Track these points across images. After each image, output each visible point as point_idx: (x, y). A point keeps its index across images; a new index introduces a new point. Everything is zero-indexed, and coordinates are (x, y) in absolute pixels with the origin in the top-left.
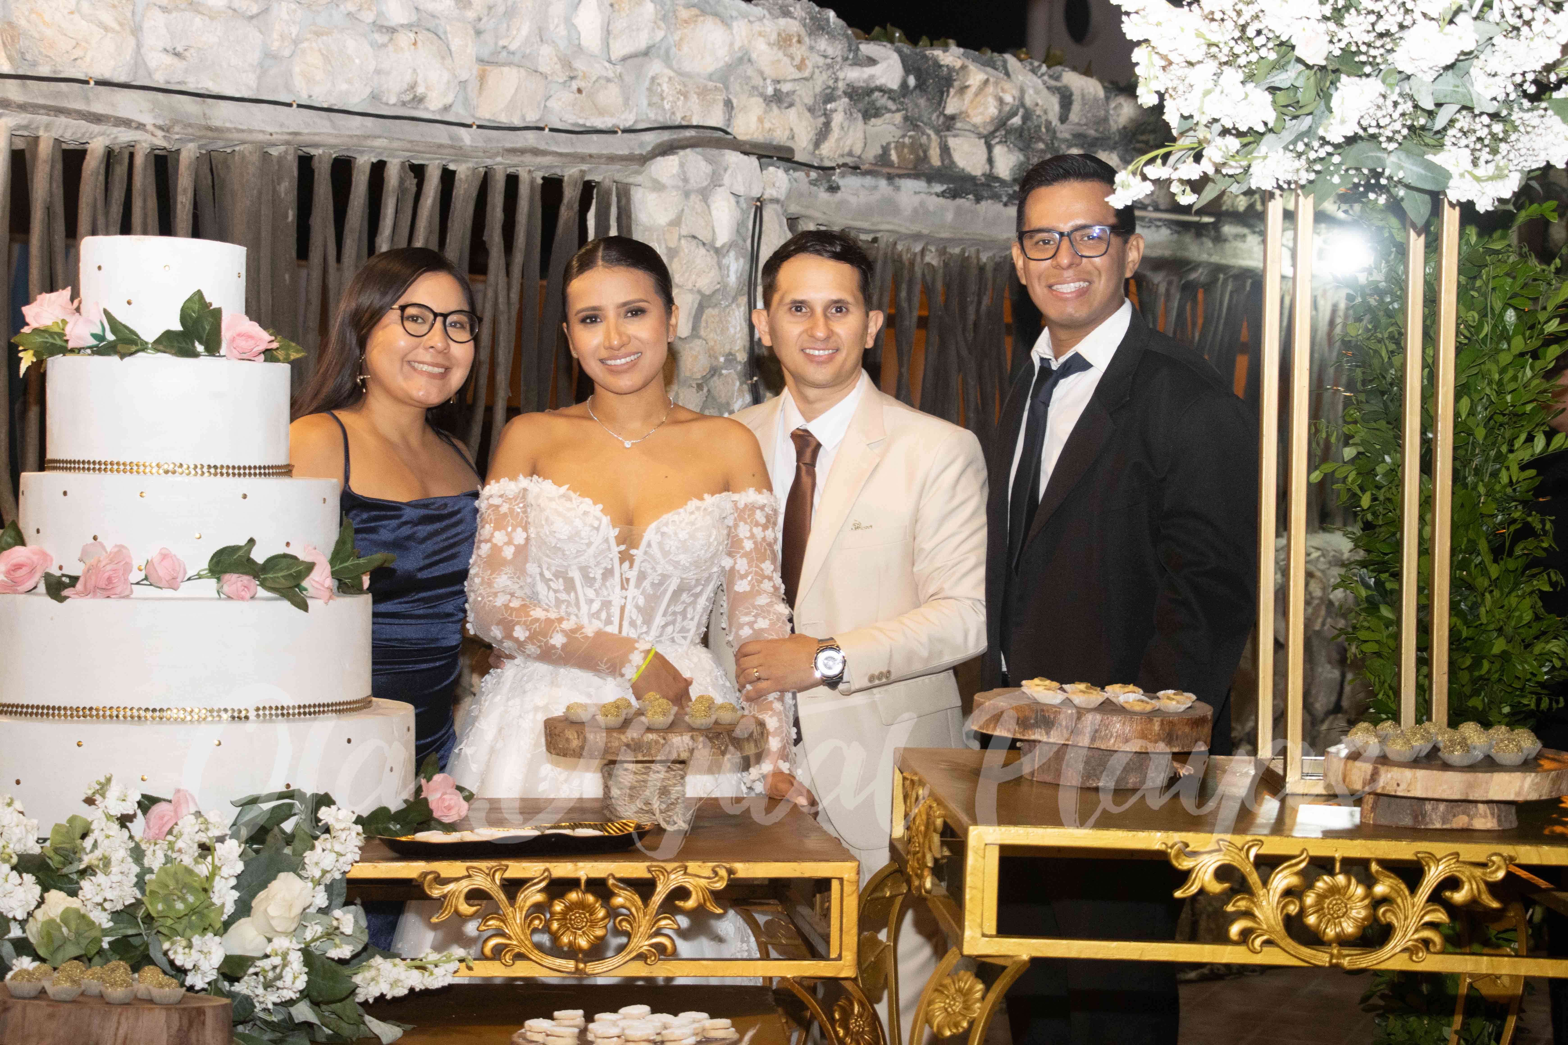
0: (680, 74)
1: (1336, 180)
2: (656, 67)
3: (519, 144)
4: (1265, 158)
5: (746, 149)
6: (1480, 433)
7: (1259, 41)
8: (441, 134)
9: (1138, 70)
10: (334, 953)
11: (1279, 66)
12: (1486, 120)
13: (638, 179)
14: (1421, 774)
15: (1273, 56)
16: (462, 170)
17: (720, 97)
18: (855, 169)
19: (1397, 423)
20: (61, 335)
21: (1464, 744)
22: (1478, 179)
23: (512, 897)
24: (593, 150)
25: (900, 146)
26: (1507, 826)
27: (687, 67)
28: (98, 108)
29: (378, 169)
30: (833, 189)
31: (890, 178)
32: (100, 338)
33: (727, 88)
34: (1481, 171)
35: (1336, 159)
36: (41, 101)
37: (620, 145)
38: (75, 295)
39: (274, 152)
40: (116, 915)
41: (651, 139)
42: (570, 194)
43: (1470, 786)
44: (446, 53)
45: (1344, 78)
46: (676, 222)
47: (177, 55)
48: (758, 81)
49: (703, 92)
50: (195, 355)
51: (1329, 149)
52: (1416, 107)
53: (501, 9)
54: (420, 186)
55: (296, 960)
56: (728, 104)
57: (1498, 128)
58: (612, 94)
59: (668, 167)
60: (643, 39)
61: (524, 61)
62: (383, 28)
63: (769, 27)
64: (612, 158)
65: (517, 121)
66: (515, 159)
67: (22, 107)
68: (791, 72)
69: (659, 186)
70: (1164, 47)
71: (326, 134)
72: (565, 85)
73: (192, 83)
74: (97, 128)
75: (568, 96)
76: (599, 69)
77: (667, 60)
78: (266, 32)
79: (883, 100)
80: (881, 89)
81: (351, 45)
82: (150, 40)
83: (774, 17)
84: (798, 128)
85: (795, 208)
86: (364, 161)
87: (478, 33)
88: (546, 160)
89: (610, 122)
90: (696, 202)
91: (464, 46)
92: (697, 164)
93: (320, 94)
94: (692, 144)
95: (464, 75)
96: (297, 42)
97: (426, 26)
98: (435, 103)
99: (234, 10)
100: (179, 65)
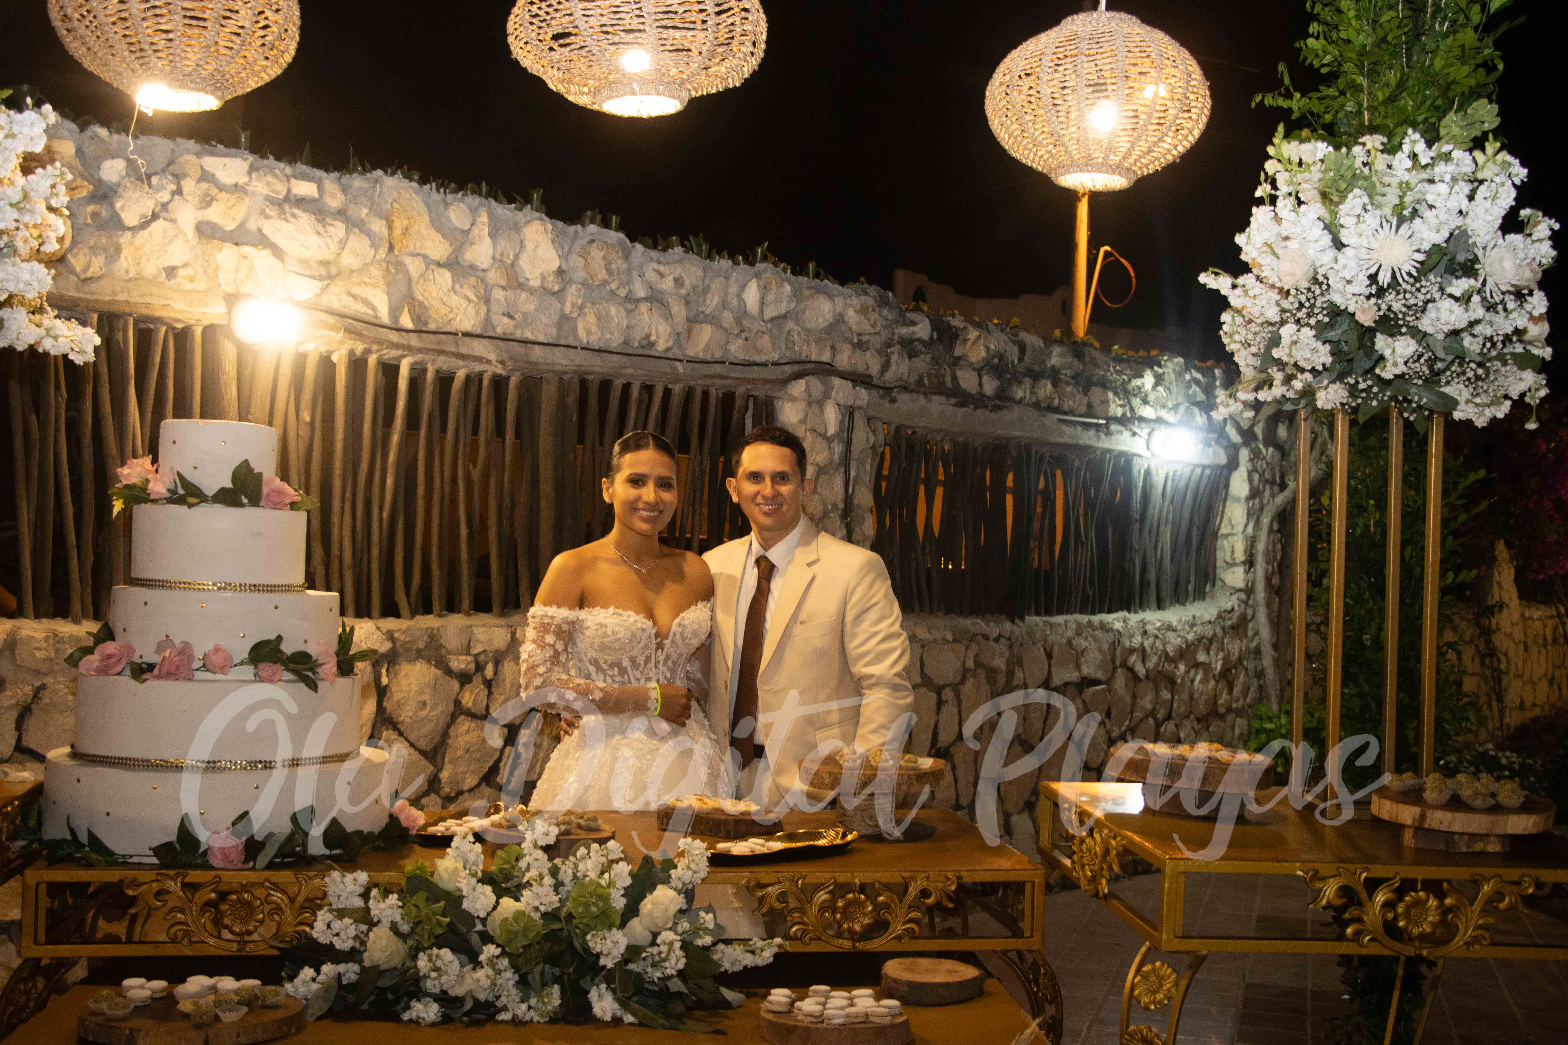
0: (805, 329)
1: (1375, 403)
2: (790, 325)
3: (712, 372)
4: (1326, 388)
5: (844, 376)
8: (664, 366)
10: (699, 942)
11: (1331, 325)
13: (779, 394)
15: (1326, 320)
16: (677, 388)
17: (829, 344)
18: (905, 388)
22: (1477, 405)
23: (809, 898)
24: (754, 375)
25: (929, 375)
27: (808, 325)
28: (463, 350)
30: (894, 401)
31: (923, 394)
33: (832, 338)
35: (1375, 390)
36: (430, 346)
37: (770, 373)
39: (565, 377)
40: (546, 916)
41: (788, 369)
42: (739, 403)
44: (668, 315)
45: (1379, 335)
46: (803, 421)
47: (510, 316)
48: (848, 334)
49: (818, 341)
51: (1370, 383)
53: (701, 288)
54: (651, 398)
55: (678, 949)
56: (833, 348)
58: (765, 342)
59: (799, 387)
60: (783, 308)
61: (713, 320)
62: (629, 299)
63: (855, 301)
64: (766, 381)
65: (709, 358)
66: (709, 382)
67: (420, 350)
68: (868, 328)
69: (793, 399)
70: (1256, 311)
71: (597, 366)
72: (738, 336)
73: (518, 334)
74: (461, 363)
75: (740, 342)
76: (757, 326)
77: (797, 321)
78: (563, 303)
79: (919, 347)
80: (919, 340)
81: (613, 310)
82: (495, 308)
83: (858, 295)
84: (871, 363)
85: (871, 413)
86: (618, 383)
87: (687, 303)
88: (726, 382)
89: (763, 358)
90: (816, 408)
91: (679, 311)
92: (816, 385)
93: (594, 341)
94: (812, 373)
95: (679, 328)
96: (581, 308)
97: (656, 298)
98: (661, 346)
99: (544, 289)
100: (511, 323)
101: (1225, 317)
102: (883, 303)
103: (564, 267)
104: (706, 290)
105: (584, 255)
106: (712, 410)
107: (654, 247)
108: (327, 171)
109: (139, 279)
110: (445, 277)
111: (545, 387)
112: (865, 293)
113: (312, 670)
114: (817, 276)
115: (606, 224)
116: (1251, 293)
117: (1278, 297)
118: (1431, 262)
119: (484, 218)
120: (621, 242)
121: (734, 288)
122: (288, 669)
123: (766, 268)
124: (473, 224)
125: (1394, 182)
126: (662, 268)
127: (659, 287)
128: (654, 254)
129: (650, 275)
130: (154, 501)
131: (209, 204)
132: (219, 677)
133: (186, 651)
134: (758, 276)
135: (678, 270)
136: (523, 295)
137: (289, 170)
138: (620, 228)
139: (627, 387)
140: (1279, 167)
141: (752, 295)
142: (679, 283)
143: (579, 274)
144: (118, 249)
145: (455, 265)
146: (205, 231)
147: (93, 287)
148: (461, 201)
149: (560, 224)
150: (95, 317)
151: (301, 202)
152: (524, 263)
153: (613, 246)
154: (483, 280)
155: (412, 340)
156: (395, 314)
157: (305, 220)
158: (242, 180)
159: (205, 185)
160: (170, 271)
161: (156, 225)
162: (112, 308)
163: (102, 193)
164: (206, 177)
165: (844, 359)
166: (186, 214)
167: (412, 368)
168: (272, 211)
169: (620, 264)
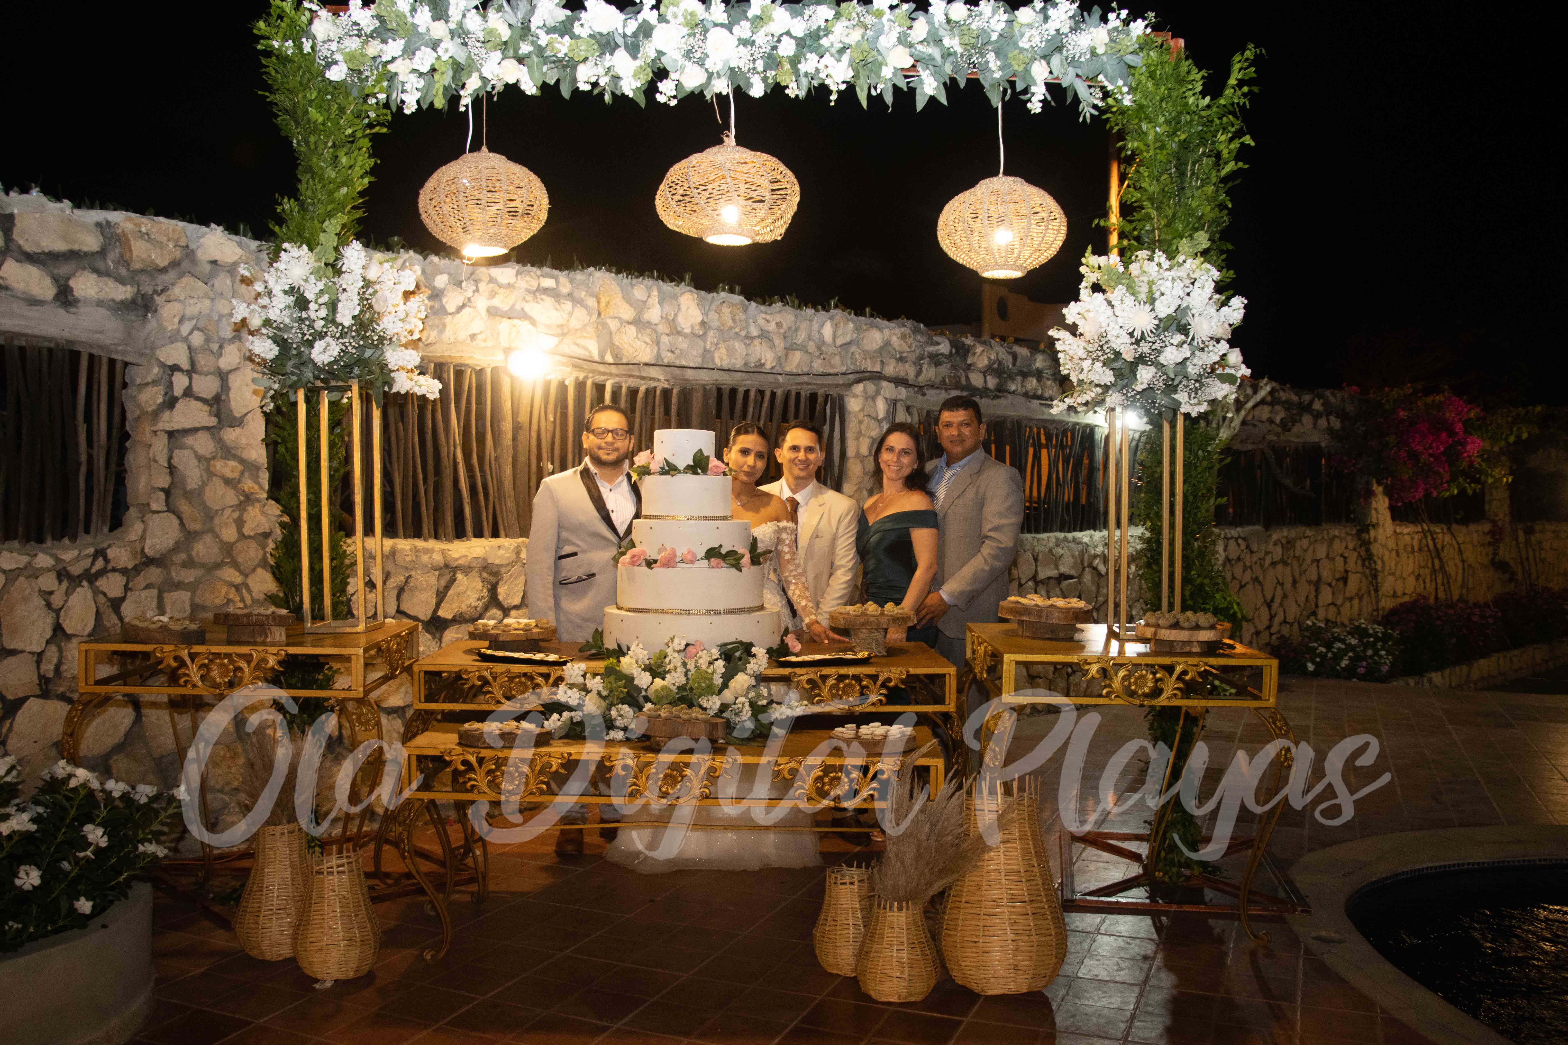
0: (863, 351)
2: (853, 348)
3: (802, 381)
5: (889, 380)
6: (1191, 498)
7: (1107, 352)
8: (771, 378)
9: (1061, 361)
10: (760, 703)
11: (1115, 361)
12: (1193, 382)
13: (847, 393)
14: (1173, 631)
16: (779, 392)
17: (880, 360)
18: (932, 386)
19: (1160, 494)
20: (648, 468)
21: (1188, 619)
22: (1191, 405)
23: (824, 683)
24: (829, 382)
25: (949, 377)
26: (1204, 651)
27: (865, 348)
28: (644, 374)
29: (747, 392)
30: (924, 395)
31: (945, 390)
32: (662, 468)
33: (882, 356)
34: (1192, 402)
36: (624, 373)
37: (840, 380)
38: (652, 452)
39: (708, 388)
40: (678, 688)
42: (821, 398)
43: (1191, 636)
44: (772, 346)
46: (861, 410)
47: (672, 352)
48: (893, 353)
49: (873, 358)
50: (698, 474)
51: (1136, 392)
52: (1168, 377)
53: (794, 327)
54: (763, 398)
55: (747, 707)
56: (883, 362)
57: (1197, 385)
58: (837, 360)
59: (859, 388)
60: (848, 338)
61: (803, 348)
62: (747, 337)
63: (898, 331)
64: (837, 385)
65: (799, 372)
66: (800, 387)
67: (617, 376)
68: (906, 349)
69: (855, 396)
70: (1071, 353)
71: (727, 380)
72: (819, 357)
73: (678, 363)
74: (643, 382)
75: (820, 361)
76: (831, 350)
77: (858, 346)
78: (705, 342)
79: (943, 359)
80: (942, 354)
81: (737, 345)
82: (663, 347)
83: (899, 327)
84: (909, 371)
85: (908, 403)
86: (741, 390)
87: (785, 338)
88: (811, 387)
89: (836, 371)
90: (870, 401)
91: (779, 343)
92: (870, 387)
93: (725, 364)
94: (868, 379)
95: (780, 354)
96: (717, 344)
97: (764, 336)
98: (768, 366)
99: (693, 334)
100: (673, 356)
101: (1060, 355)
102: (916, 331)
103: (706, 320)
104: (797, 329)
106: (802, 405)
107: (764, 303)
108: (562, 271)
109: (456, 342)
110: (632, 330)
111: (695, 395)
112: (903, 325)
114: (872, 316)
115: (732, 291)
117: (1084, 344)
118: (1169, 323)
119: (655, 293)
120: (741, 302)
121: (816, 326)
123: (837, 313)
124: (648, 296)
125: (1145, 279)
126: (768, 317)
127: (767, 329)
128: (763, 308)
129: (761, 321)
131: (494, 296)
134: (831, 318)
135: (779, 317)
136: (680, 339)
137: (539, 272)
138: (740, 294)
140: (1088, 269)
141: (827, 331)
142: (779, 325)
143: (715, 324)
144: (444, 326)
145: (638, 323)
146: (493, 312)
147: (431, 348)
148: (641, 283)
149: (703, 293)
150: (432, 365)
151: (546, 291)
152: (680, 319)
153: (736, 304)
154: (655, 331)
155: (614, 370)
156: (602, 354)
157: (549, 301)
158: (512, 280)
159: (492, 285)
160: (473, 337)
161: (466, 311)
162: (442, 360)
163: (436, 295)
164: (492, 280)
165: (890, 369)
166: (481, 303)
167: (613, 386)
168: (529, 297)
169: (741, 316)
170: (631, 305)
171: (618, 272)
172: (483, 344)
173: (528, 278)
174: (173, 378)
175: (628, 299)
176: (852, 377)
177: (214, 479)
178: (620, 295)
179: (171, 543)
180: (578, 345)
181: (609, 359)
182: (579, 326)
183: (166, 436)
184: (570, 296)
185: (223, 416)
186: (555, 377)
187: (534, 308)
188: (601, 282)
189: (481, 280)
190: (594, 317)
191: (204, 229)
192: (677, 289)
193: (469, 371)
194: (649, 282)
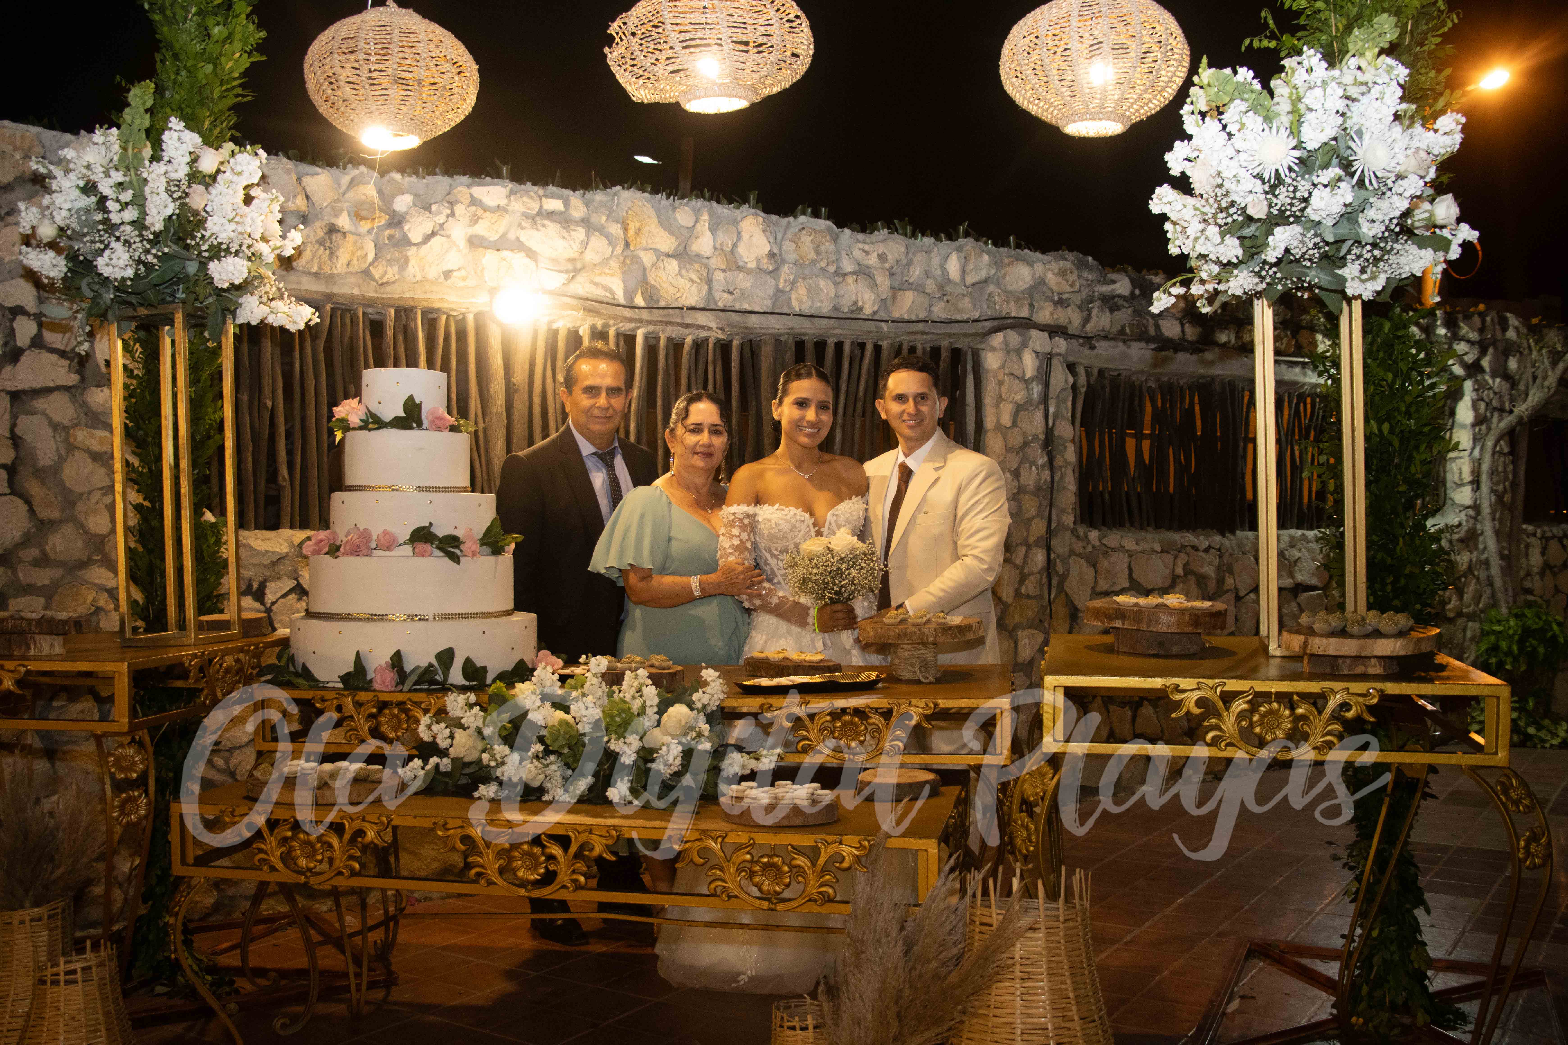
0: (1006, 291)
1: (1279, 287)
2: (991, 288)
3: (917, 330)
5: (1042, 328)
7: (1232, 211)
8: (874, 326)
9: (1169, 235)
11: (1243, 224)
12: (1369, 248)
13: (982, 346)
14: (1333, 640)
15: (1240, 219)
16: (886, 344)
17: (1028, 303)
18: (1105, 337)
21: (1367, 623)
22: (1364, 282)
23: (812, 718)
24: (956, 332)
25: (1131, 325)
26: (1390, 671)
27: (1009, 287)
28: (690, 321)
30: (1093, 348)
31: (1124, 341)
33: (1032, 298)
34: (1365, 277)
35: (1278, 275)
36: (661, 319)
37: (972, 328)
39: (781, 339)
42: (945, 355)
43: (1362, 647)
44: (874, 285)
46: (1002, 367)
47: (730, 292)
48: (1048, 294)
49: (1018, 300)
51: (1275, 269)
52: (1323, 241)
53: (904, 262)
54: (862, 353)
56: (1032, 306)
57: (1377, 253)
58: (966, 303)
59: (997, 339)
60: (983, 275)
61: (919, 288)
62: (840, 274)
63: (1055, 266)
64: (966, 335)
65: (914, 318)
66: (912, 337)
67: (649, 323)
68: (1068, 288)
69: (993, 349)
71: (810, 329)
72: (941, 298)
73: (737, 307)
74: (687, 331)
75: (942, 305)
76: (959, 290)
77: (998, 284)
78: (777, 279)
79: (1121, 302)
80: (1119, 296)
81: (822, 283)
82: (716, 286)
83: (1057, 260)
84: (1072, 317)
85: (1071, 359)
86: (831, 341)
87: (892, 275)
88: (930, 338)
89: (965, 317)
90: (1014, 356)
91: (884, 282)
92: (1014, 337)
93: (806, 309)
94: (1012, 327)
95: (884, 296)
96: (793, 283)
97: (863, 272)
98: (868, 311)
99: (760, 269)
100: (730, 297)
102: (1081, 266)
103: (775, 251)
104: (909, 264)
105: (796, 240)
107: (863, 230)
108: (574, 190)
109: (424, 281)
110: (673, 265)
111: (763, 347)
112: (1064, 259)
113: (457, 547)
114: (1018, 246)
115: (816, 215)
116: (1165, 200)
117: (1198, 204)
118: (1321, 155)
119: (705, 217)
120: (828, 229)
121: (936, 260)
122: (438, 548)
123: (968, 244)
124: (696, 222)
126: (866, 247)
127: (866, 262)
128: (861, 236)
129: (857, 253)
130: (354, 429)
131: (476, 222)
132: (388, 553)
133: (366, 535)
134: (959, 249)
135: (881, 248)
136: (741, 275)
137: (541, 192)
138: (828, 218)
139: (839, 346)
141: (953, 266)
142: (882, 257)
143: (792, 257)
144: (407, 260)
145: (683, 255)
146: (475, 242)
147: (388, 289)
148: (687, 205)
149: (775, 218)
150: (393, 311)
151: (551, 215)
152: (741, 250)
153: (821, 232)
154: (706, 266)
155: (645, 315)
156: (629, 294)
157: (552, 228)
158: (503, 202)
159: (473, 208)
160: (447, 274)
161: (435, 240)
162: (401, 303)
163: (396, 221)
164: (474, 201)
165: (1046, 314)
166: (459, 231)
167: (646, 338)
168: (526, 224)
169: (828, 246)
170: (671, 233)
171: (655, 191)
172: (461, 284)
173: (525, 199)
174: (15, 324)
175: (666, 224)
176: (988, 325)
177: (76, 453)
178: (656, 220)
179: (18, 535)
180: (597, 285)
181: (639, 301)
182: (597, 259)
183: (8, 398)
184: (585, 222)
185: (88, 372)
186: (563, 325)
187: (532, 238)
188: (630, 204)
189: (458, 202)
190: (619, 249)
191: (68, 136)
192: (738, 212)
193: (444, 317)
194: (699, 203)
